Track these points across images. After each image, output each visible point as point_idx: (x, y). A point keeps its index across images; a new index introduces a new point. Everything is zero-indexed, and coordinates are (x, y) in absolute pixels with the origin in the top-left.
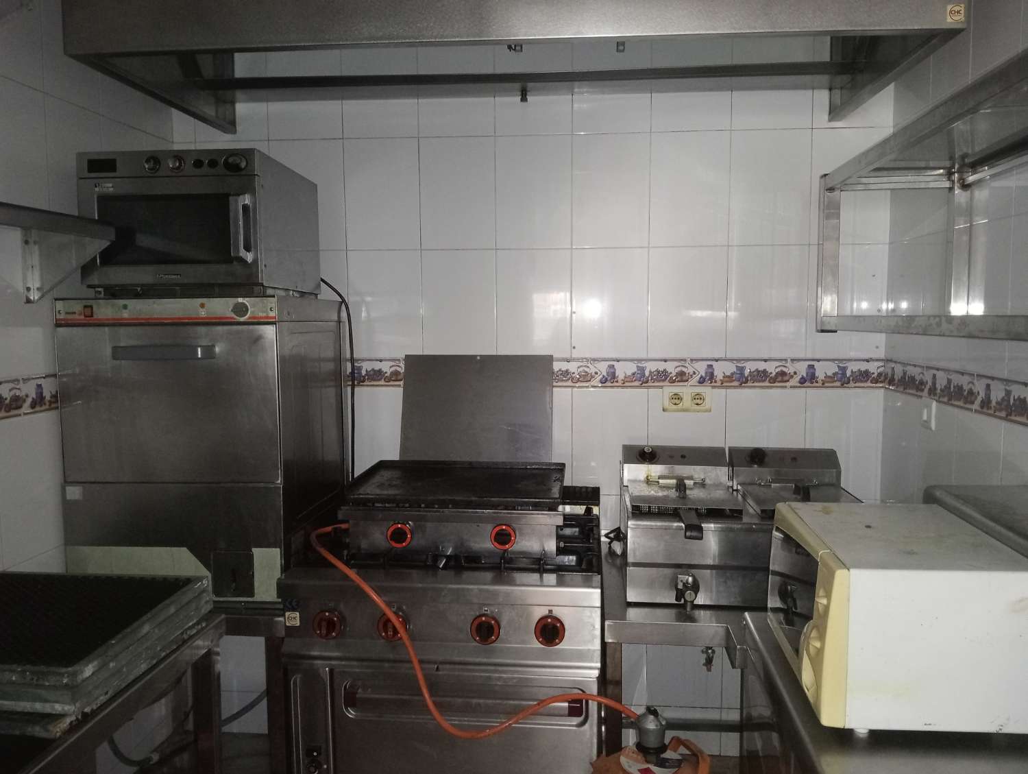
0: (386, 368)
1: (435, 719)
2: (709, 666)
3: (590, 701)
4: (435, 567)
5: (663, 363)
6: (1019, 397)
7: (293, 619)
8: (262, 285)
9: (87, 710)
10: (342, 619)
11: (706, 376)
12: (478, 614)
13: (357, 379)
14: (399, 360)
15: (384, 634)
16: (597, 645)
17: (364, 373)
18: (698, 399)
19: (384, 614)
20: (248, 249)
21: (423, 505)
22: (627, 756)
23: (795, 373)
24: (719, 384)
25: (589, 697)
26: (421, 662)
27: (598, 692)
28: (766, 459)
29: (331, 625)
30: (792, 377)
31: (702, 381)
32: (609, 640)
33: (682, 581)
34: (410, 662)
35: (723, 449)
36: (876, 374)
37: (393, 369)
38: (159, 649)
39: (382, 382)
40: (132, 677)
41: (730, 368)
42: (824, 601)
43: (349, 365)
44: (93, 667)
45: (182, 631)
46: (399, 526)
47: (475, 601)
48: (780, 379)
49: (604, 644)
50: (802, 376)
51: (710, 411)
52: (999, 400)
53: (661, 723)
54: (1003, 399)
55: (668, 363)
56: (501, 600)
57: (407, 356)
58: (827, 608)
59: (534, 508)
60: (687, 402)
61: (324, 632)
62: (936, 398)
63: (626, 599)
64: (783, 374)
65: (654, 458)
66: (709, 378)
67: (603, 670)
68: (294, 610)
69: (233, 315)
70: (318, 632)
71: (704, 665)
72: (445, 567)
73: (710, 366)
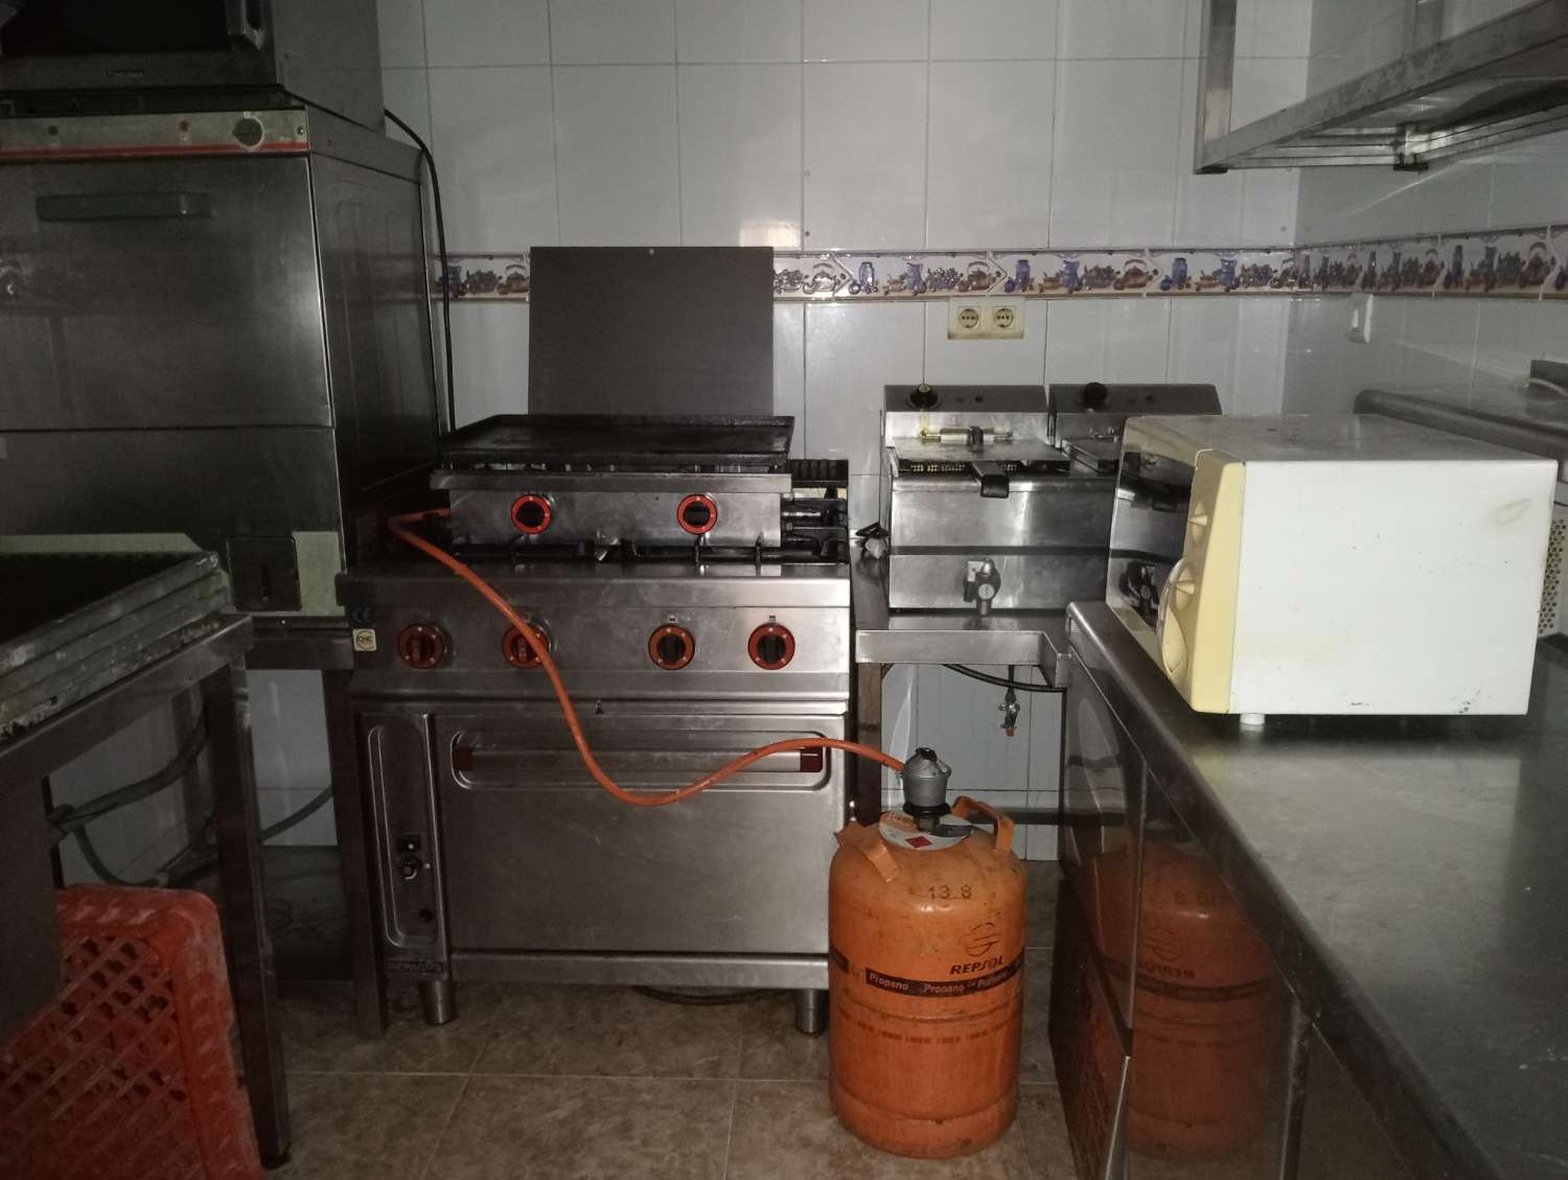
0: (500, 269)
1: (600, 786)
2: (1010, 729)
3: (833, 750)
4: (589, 560)
5: (950, 258)
6: (1508, 254)
7: (366, 640)
8: (280, 88)
9: (22, 721)
10: (446, 638)
11: (1017, 279)
12: (659, 624)
13: (452, 288)
14: (520, 256)
15: (512, 658)
16: (843, 667)
17: (463, 278)
18: (1004, 315)
19: (514, 627)
20: (255, 23)
21: (568, 468)
22: (890, 824)
23: (1156, 272)
24: (1036, 291)
25: (832, 743)
26: (573, 700)
27: (846, 737)
28: (1108, 400)
29: (427, 647)
30: (1150, 278)
31: (1010, 287)
32: (861, 659)
33: (974, 570)
34: (557, 700)
35: (1041, 388)
36: (1280, 272)
37: (512, 271)
38: (140, 648)
39: (495, 294)
40: (97, 685)
41: (1055, 265)
42: (1203, 520)
43: (438, 265)
44: (28, 652)
45: (179, 627)
46: (531, 499)
47: (655, 601)
48: (1132, 282)
49: (854, 666)
50: (1167, 277)
51: (1022, 336)
52: (1476, 267)
53: (940, 771)
54: (1482, 265)
55: (957, 258)
56: (695, 599)
57: (534, 250)
58: (1206, 530)
59: (745, 468)
60: (986, 322)
61: (417, 655)
62: (1374, 290)
63: (888, 603)
64: (1136, 273)
65: (933, 404)
66: (1021, 283)
67: (853, 702)
68: (365, 625)
69: (235, 141)
70: (407, 657)
71: (1002, 726)
72: (605, 560)
73: (1024, 263)
